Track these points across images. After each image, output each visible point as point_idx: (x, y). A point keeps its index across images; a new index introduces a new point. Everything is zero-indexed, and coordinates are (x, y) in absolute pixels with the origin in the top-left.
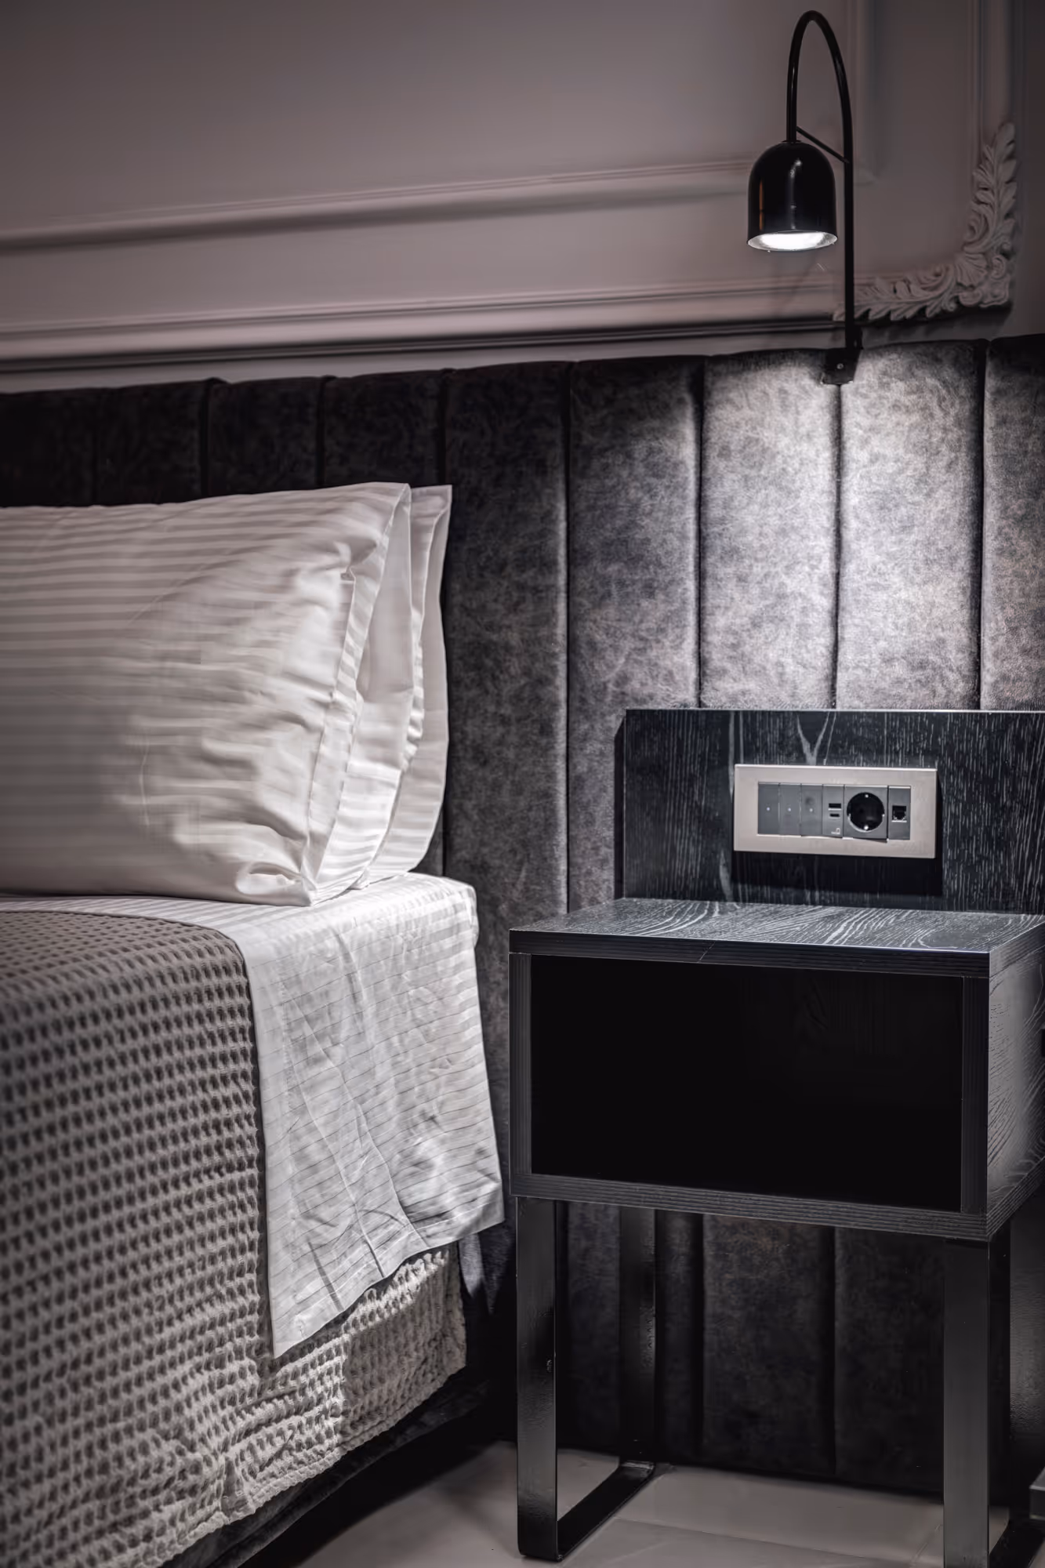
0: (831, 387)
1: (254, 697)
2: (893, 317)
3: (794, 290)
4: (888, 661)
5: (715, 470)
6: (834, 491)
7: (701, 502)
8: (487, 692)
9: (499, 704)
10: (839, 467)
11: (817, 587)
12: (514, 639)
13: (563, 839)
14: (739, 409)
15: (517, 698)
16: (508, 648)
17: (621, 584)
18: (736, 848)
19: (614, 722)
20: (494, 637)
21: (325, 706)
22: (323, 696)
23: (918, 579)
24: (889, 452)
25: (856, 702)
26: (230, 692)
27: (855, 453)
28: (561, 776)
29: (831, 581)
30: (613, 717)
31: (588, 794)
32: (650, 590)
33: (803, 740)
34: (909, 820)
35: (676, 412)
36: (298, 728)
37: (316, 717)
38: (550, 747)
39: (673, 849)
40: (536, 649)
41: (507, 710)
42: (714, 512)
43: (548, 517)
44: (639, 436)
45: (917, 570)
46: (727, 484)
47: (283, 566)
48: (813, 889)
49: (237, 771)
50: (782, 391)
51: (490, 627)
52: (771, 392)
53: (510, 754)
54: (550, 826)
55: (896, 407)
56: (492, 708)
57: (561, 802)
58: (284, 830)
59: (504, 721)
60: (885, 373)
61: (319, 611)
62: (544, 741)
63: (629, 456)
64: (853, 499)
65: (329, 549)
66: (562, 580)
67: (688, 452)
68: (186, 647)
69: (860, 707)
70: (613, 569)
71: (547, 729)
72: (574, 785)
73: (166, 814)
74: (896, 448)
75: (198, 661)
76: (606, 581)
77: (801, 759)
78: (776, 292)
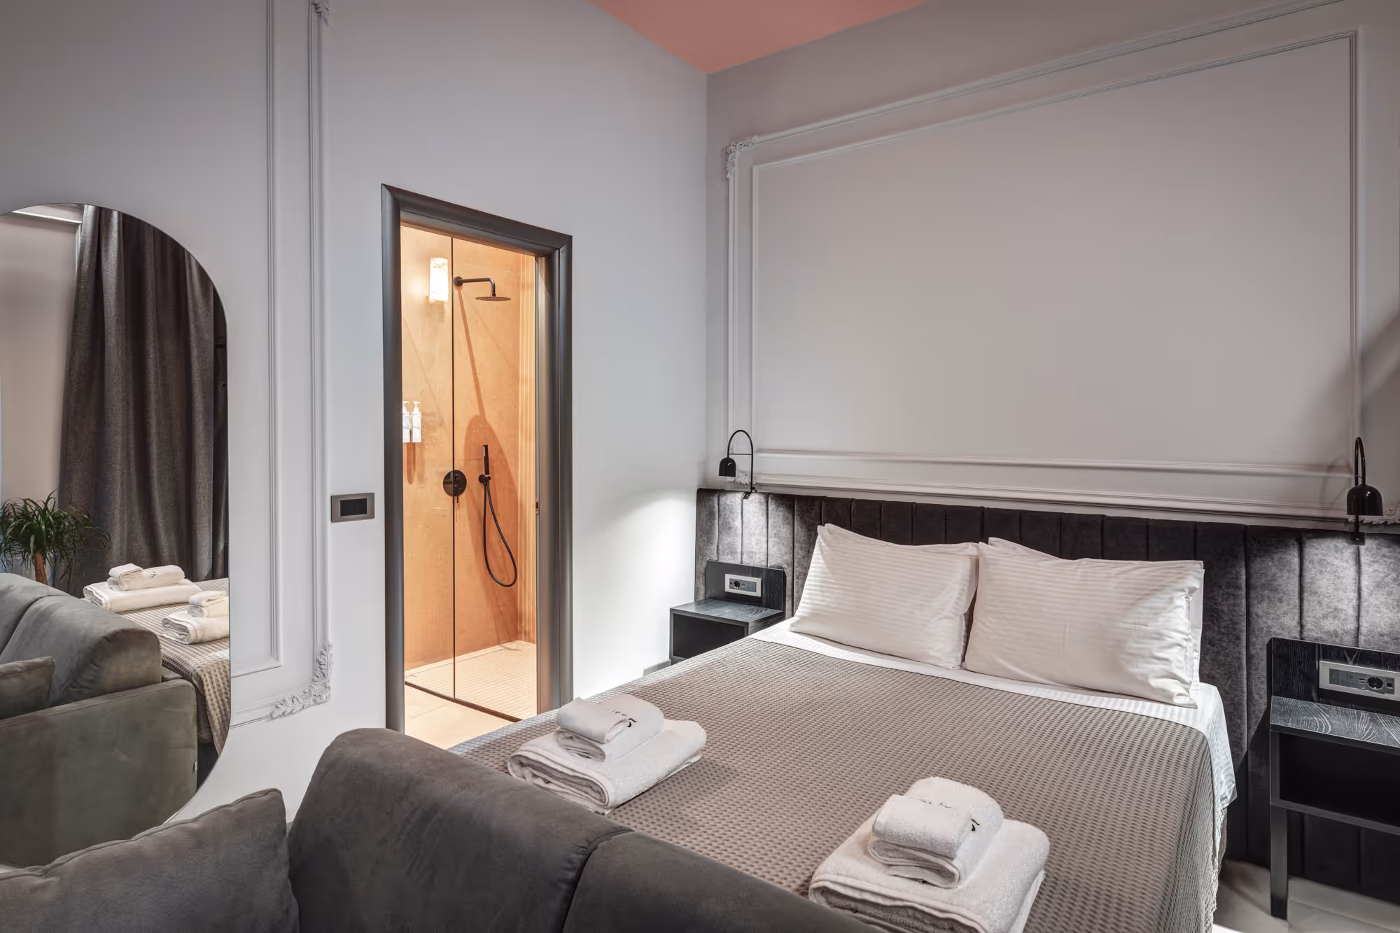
0: (1355, 546)
1: (1166, 638)
2: (1374, 523)
3: (1329, 509)
4: (1382, 635)
5: (1308, 567)
6: (1357, 578)
7: (1301, 576)
8: (1214, 624)
9: (1219, 628)
10: (1359, 572)
11: (1352, 609)
12: (1225, 609)
13: (1245, 673)
14: (1317, 549)
15: (1226, 627)
16: (1223, 611)
17: (1269, 598)
18: (1320, 687)
19: (1267, 640)
20: (1218, 607)
21: (1186, 640)
22: (1186, 637)
23: (1395, 611)
24: (1381, 570)
25: (1368, 647)
26: (1159, 636)
27: (1364, 568)
28: (1245, 653)
29: (1357, 608)
30: (1266, 638)
31: (1255, 661)
32: (1280, 600)
33: (1347, 656)
34: (1394, 687)
35: (1291, 548)
36: (1180, 647)
37: (1184, 643)
38: (1240, 643)
39: (1293, 683)
40: (1234, 613)
41: (1223, 630)
42: (1307, 579)
43: (1238, 573)
44: (1276, 553)
45: (1393, 608)
46: (1313, 572)
47: (1168, 596)
48: (1352, 704)
49: (1164, 662)
50: (1336, 546)
51: (1216, 604)
52: (1331, 545)
53: (1224, 644)
54: (1240, 667)
55: (1384, 556)
56: (1217, 629)
57: (1244, 662)
58: (1182, 681)
59: (1222, 634)
60: (1379, 545)
61: (1180, 610)
62: (1238, 642)
63: (1272, 559)
64: (1365, 583)
65: (1183, 590)
66: (1244, 593)
67: (1296, 561)
68: (1141, 621)
69: (1369, 648)
70: (1266, 592)
71: (1238, 638)
72: (1249, 657)
73: (1146, 677)
74: (1384, 568)
75: (1147, 626)
76: (1263, 596)
77: (1346, 662)
78: (1322, 509)
